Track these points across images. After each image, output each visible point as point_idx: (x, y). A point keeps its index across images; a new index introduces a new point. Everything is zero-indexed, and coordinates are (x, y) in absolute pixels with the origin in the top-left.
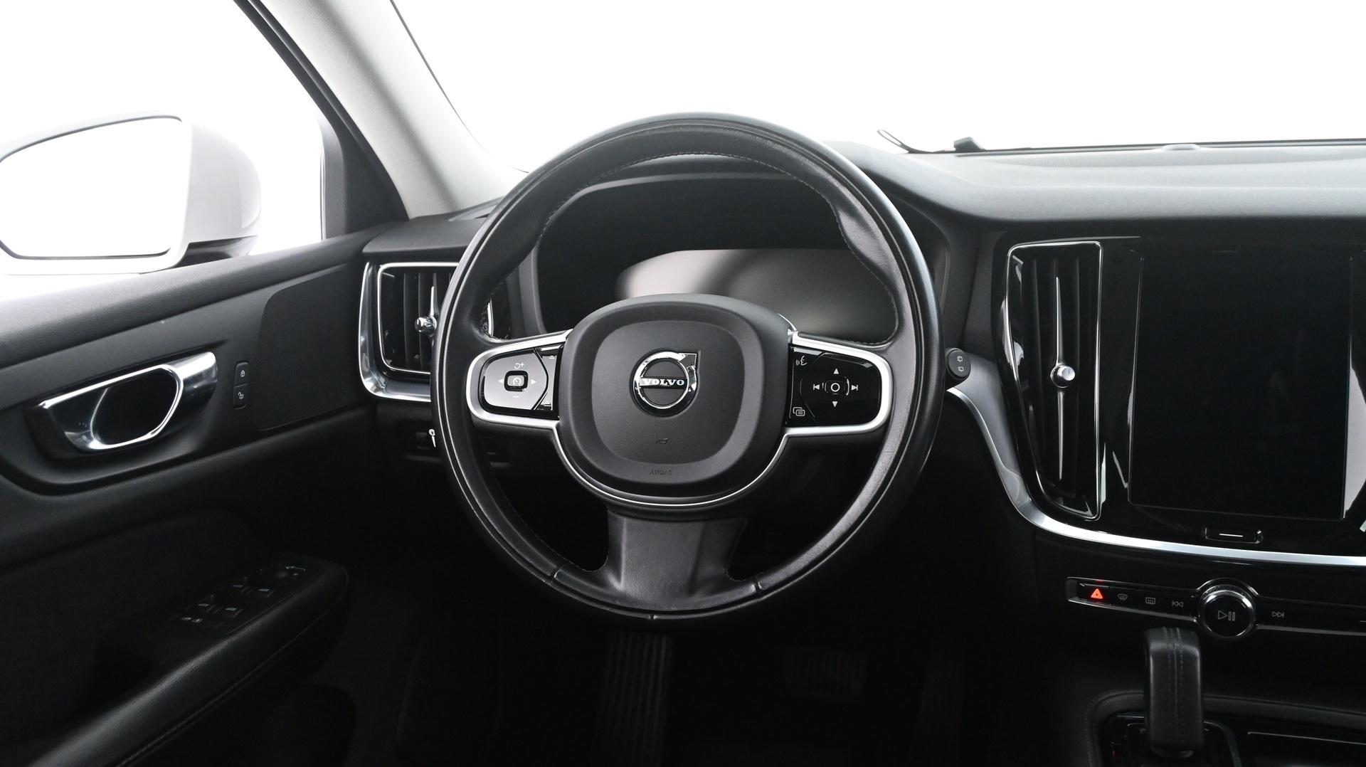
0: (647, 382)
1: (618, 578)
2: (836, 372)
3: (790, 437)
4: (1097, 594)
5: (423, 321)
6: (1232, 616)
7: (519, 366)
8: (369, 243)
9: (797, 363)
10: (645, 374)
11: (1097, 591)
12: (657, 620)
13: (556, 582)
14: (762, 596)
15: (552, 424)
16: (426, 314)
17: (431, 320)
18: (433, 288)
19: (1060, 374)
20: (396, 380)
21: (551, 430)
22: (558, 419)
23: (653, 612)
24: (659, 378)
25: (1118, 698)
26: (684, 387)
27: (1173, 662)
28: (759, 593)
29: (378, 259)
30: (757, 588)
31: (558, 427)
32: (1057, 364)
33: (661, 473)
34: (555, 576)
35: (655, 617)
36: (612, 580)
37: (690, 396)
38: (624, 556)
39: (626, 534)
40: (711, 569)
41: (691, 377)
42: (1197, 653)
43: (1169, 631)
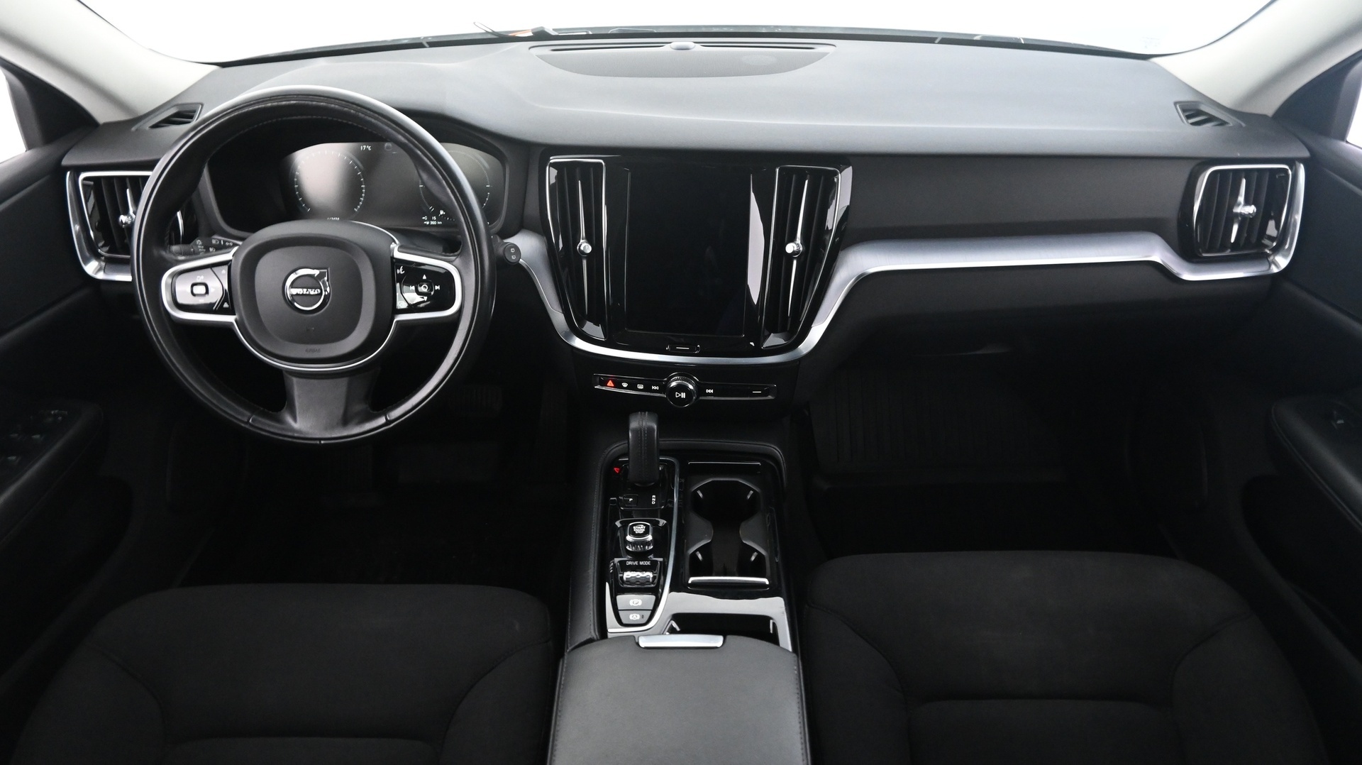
0: (295, 291)
1: (295, 419)
2: (424, 277)
3: (397, 322)
4: (610, 383)
5: (123, 218)
6: (683, 395)
7: (200, 278)
8: (66, 156)
9: (398, 271)
10: (292, 286)
11: (610, 381)
12: (324, 444)
13: (251, 425)
14: (390, 424)
15: (230, 319)
16: (126, 212)
17: (131, 217)
18: (128, 191)
19: (582, 248)
20: (112, 263)
21: (232, 323)
22: (234, 314)
23: (320, 439)
24: (303, 288)
25: (621, 447)
26: (321, 294)
27: (641, 434)
28: (388, 422)
29: (78, 170)
30: (386, 419)
31: (236, 321)
32: (581, 241)
33: (313, 351)
34: (250, 421)
35: (322, 442)
36: (289, 420)
37: (327, 297)
38: (297, 404)
39: (298, 390)
40: (358, 407)
41: (325, 287)
42: (655, 427)
43: (641, 414)
